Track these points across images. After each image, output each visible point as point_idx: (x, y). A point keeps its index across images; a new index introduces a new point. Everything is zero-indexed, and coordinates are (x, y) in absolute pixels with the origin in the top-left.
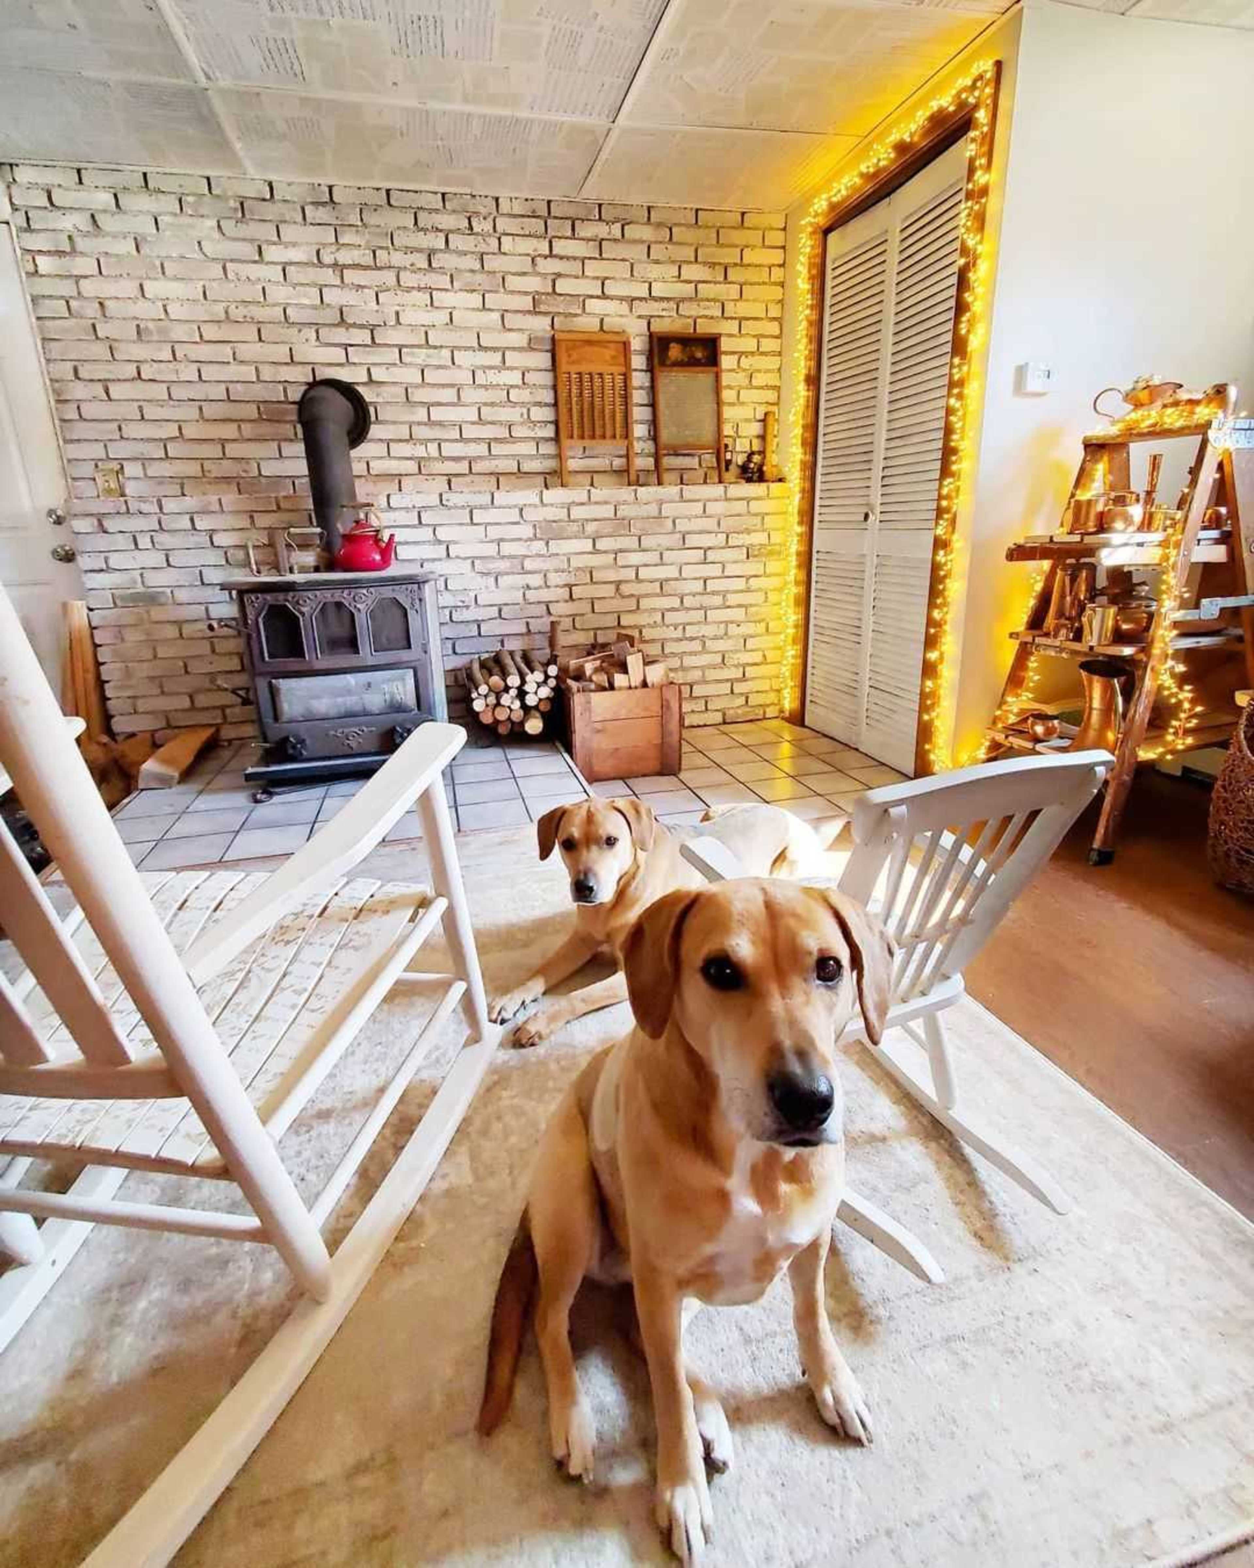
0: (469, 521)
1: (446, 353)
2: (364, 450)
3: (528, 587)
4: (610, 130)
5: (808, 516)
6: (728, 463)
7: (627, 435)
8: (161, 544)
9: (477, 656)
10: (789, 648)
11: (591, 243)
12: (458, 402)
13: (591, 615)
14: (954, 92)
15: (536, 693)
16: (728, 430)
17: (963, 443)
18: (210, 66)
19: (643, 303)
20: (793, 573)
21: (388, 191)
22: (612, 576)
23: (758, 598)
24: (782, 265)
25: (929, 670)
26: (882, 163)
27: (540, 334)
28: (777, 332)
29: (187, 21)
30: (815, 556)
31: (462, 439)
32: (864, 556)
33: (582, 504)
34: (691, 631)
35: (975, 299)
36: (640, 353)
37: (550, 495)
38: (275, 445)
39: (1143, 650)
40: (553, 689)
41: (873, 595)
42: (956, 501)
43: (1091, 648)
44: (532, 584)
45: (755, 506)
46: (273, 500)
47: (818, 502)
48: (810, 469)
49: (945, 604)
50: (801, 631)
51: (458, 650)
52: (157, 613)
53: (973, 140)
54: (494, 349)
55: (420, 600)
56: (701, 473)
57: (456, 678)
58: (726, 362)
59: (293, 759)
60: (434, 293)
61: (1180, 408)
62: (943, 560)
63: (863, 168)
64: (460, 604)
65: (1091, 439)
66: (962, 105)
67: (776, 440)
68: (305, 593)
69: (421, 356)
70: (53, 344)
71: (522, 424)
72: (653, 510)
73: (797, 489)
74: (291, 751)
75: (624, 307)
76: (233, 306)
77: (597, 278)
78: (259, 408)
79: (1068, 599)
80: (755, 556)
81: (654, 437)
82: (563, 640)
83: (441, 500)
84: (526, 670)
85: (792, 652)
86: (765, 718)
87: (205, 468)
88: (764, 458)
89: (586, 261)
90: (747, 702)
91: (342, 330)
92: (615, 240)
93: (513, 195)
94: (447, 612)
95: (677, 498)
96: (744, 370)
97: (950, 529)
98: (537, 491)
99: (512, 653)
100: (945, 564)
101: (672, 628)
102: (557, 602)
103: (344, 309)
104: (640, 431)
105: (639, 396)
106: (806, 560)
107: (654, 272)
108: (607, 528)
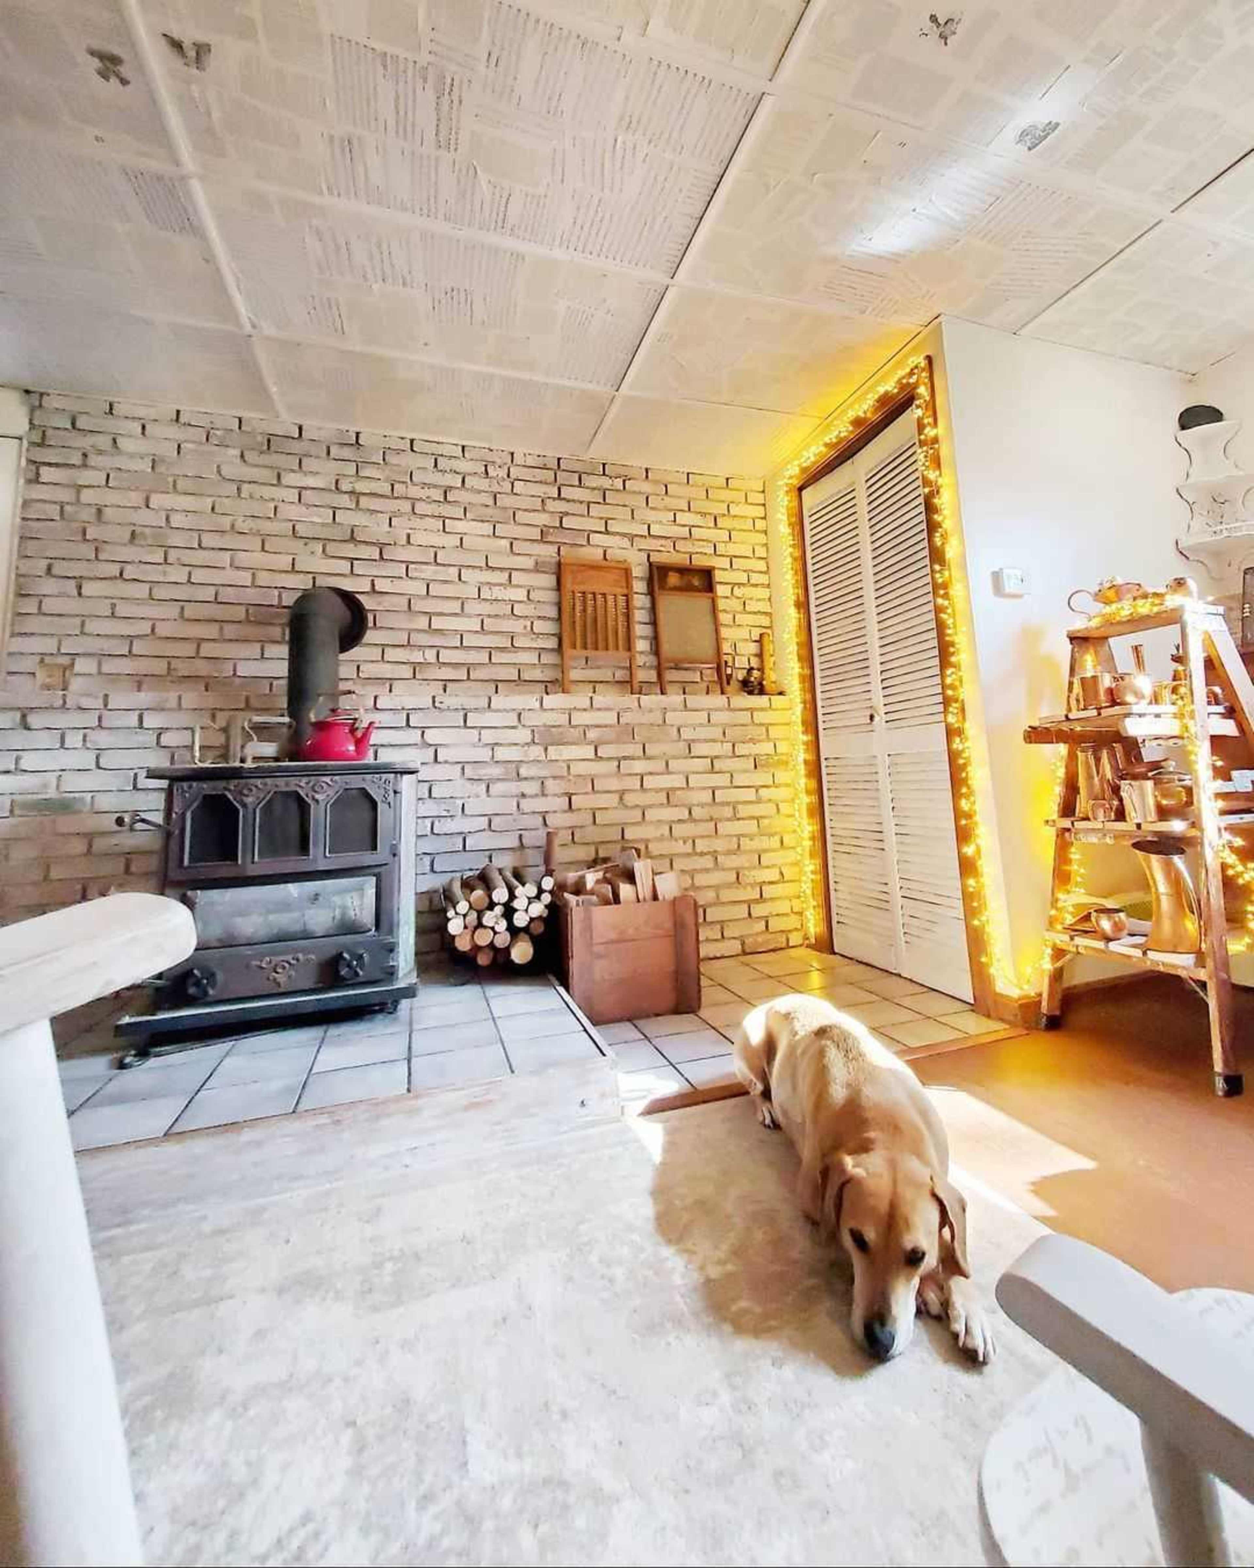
0: (462, 724)
1: (454, 571)
2: (356, 653)
3: (523, 795)
4: (614, 397)
5: (812, 725)
6: (729, 677)
7: (629, 647)
8: (94, 742)
9: (459, 875)
10: (807, 862)
11: (596, 492)
12: (462, 613)
13: (592, 828)
14: (896, 379)
15: (526, 911)
16: (726, 648)
17: (959, 637)
18: (256, 315)
19: (643, 540)
20: (804, 783)
21: (412, 441)
22: (615, 784)
23: (770, 809)
24: (764, 518)
25: (967, 867)
26: (842, 435)
27: (548, 559)
28: (765, 569)
29: (240, 275)
30: (824, 763)
31: (462, 647)
32: (875, 757)
33: (585, 710)
34: (701, 846)
35: (945, 518)
36: (642, 579)
37: (551, 701)
38: (258, 646)
39: (1193, 825)
40: (546, 906)
41: (890, 796)
42: (961, 690)
43: (1139, 826)
44: (527, 791)
45: (759, 717)
46: (243, 698)
47: (820, 711)
48: (809, 681)
49: (971, 793)
50: (819, 844)
51: (437, 867)
52: (66, 824)
53: (918, 407)
54: (502, 569)
55: (395, 792)
56: (704, 685)
57: (431, 901)
58: (721, 590)
59: (192, 1002)
60: (447, 521)
61: (1150, 600)
62: (961, 747)
63: (827, 440)
64: (445, 813)
65: (1073, 632)
66: (902, 387)
67: (773, 659)
68: (252, 781)
69: (429, 572)
70: (31, 543)
71: (524, 635)
72: (657, 718)
73: (798, 700)
74: (192, 990)
75: (626, 542)
76: (241, 519)
77: (601, 518)
78: (247, 611)
79: (1096, 779)
80: (763, 766)
81: (656, 650)
82: (560, 855)
83: (434, 702)
84: (516, 883)
85: (811, 866)
86: (788, 947)
87: (172, 667)
88: (763, 673)
89: (592, 505)
90: (767, 927)
91: (351, 546)
92: (617, 490)
93: (527, 452)
94: (428, 822)
95: (682, 707)
96: (738, 598)
97: (961, 718)
98: (538, 696)
99: (500, 871)
100: (963, 751)
101: (681, 842)
102: (555, 812)
103: (355, 530)
104: (642, 645)
105: (640, 615)
106: (815, 769)
107: (651, 516)
108: (610, 734)
